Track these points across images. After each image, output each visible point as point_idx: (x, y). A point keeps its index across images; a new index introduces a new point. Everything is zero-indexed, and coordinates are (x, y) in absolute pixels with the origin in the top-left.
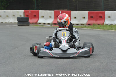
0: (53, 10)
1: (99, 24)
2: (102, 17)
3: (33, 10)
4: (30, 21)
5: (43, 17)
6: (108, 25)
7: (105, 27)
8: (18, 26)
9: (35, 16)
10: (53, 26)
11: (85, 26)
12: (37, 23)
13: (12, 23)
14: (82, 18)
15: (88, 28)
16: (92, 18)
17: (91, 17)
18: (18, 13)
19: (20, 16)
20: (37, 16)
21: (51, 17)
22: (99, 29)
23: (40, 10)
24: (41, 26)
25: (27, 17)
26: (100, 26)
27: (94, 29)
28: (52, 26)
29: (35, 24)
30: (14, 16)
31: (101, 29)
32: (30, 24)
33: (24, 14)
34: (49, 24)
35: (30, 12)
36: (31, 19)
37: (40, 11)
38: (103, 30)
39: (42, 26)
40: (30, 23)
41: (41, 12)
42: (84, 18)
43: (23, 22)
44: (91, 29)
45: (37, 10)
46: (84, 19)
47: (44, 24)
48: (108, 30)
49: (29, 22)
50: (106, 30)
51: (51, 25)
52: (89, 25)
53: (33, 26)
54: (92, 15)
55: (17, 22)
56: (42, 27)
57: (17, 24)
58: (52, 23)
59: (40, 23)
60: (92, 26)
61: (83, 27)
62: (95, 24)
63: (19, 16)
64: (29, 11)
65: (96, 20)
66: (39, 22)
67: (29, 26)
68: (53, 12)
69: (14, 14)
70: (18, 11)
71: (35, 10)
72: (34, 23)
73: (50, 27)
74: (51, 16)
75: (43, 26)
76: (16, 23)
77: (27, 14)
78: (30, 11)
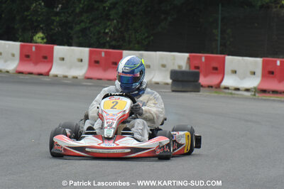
0: (261, 57)
3: (212, 53)
4: (202, 80)
8: (173, 91)
9: (215, 69)
12: (218, 86)
13: (157, 83)
18: (174, 59)
19: (180, 67)
21: (254, 73)
23: (229, 55)
24: (227, 95)
25: (197, 70)
28: (255, 95)
29: (214, 88)
30: (164, 66)
32: (201, 88)
33: (187, 63)
34: (247, 90)
35: (203, 59)
36: (206, 76)
37: (228, 59)
39: (231, 94)
40: (202, 86)
43: (184, 81)
45: (221, 54)
47: (237, 89)
49: (199, 84)
51: (253, 93)
53: (208, 94)
55: (170, 81)
56: (230, 96)
57: (170, 86)
58: (255, 88)
59: (226, 88)
63: (176, 68)
64: (201, 57)
66: (225, 83)
67: (199, 92)
68: (259, 60)
69: (164, 63)
70: (174, 56)
71: (217, 54)
72: (212, 87)
75: (234, 94)
76: (167, 84)
77: (196, 63)
78: (203, 57)
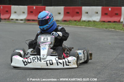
1: (75, 20)
2: (79, 13)
5: (16, 12)
6: (85, 21)
7: (82, 23)
10: (26, 22)
11: (61, 23)
14: (57, 14)
15: (63, 24)
16: (68, 14)
17: (66, 13)
20: (9, 12)
22: (76, 26)
26: (77, 23)
27: (71, 26)
31: (77, 26)
38: (80, 26)
41: (14, 8)
42: (60, 13)
44: (67, 25)
46: (59, 15)
48: (85, 27)
50: (83, 27)
52: (65, 21)
54: (68, 11)
60: (68, 22)
61: (59, 24)
62: (71, 21)
65: (73, 16)
73: (23, 23)
74: (23, 11)
